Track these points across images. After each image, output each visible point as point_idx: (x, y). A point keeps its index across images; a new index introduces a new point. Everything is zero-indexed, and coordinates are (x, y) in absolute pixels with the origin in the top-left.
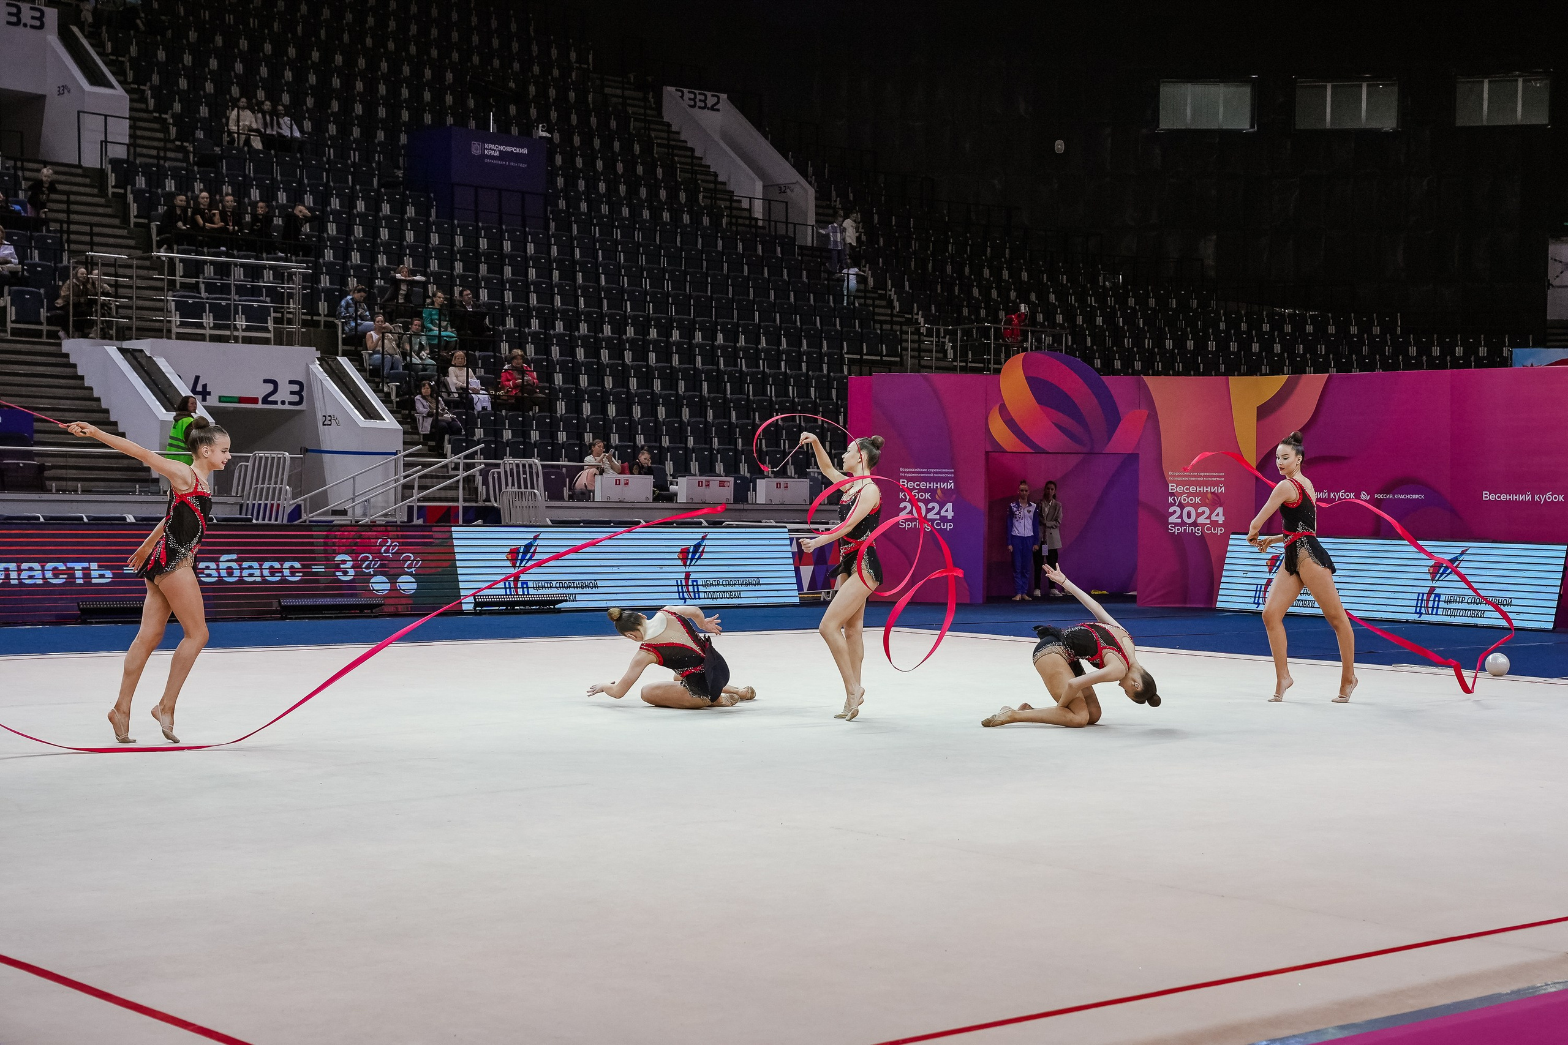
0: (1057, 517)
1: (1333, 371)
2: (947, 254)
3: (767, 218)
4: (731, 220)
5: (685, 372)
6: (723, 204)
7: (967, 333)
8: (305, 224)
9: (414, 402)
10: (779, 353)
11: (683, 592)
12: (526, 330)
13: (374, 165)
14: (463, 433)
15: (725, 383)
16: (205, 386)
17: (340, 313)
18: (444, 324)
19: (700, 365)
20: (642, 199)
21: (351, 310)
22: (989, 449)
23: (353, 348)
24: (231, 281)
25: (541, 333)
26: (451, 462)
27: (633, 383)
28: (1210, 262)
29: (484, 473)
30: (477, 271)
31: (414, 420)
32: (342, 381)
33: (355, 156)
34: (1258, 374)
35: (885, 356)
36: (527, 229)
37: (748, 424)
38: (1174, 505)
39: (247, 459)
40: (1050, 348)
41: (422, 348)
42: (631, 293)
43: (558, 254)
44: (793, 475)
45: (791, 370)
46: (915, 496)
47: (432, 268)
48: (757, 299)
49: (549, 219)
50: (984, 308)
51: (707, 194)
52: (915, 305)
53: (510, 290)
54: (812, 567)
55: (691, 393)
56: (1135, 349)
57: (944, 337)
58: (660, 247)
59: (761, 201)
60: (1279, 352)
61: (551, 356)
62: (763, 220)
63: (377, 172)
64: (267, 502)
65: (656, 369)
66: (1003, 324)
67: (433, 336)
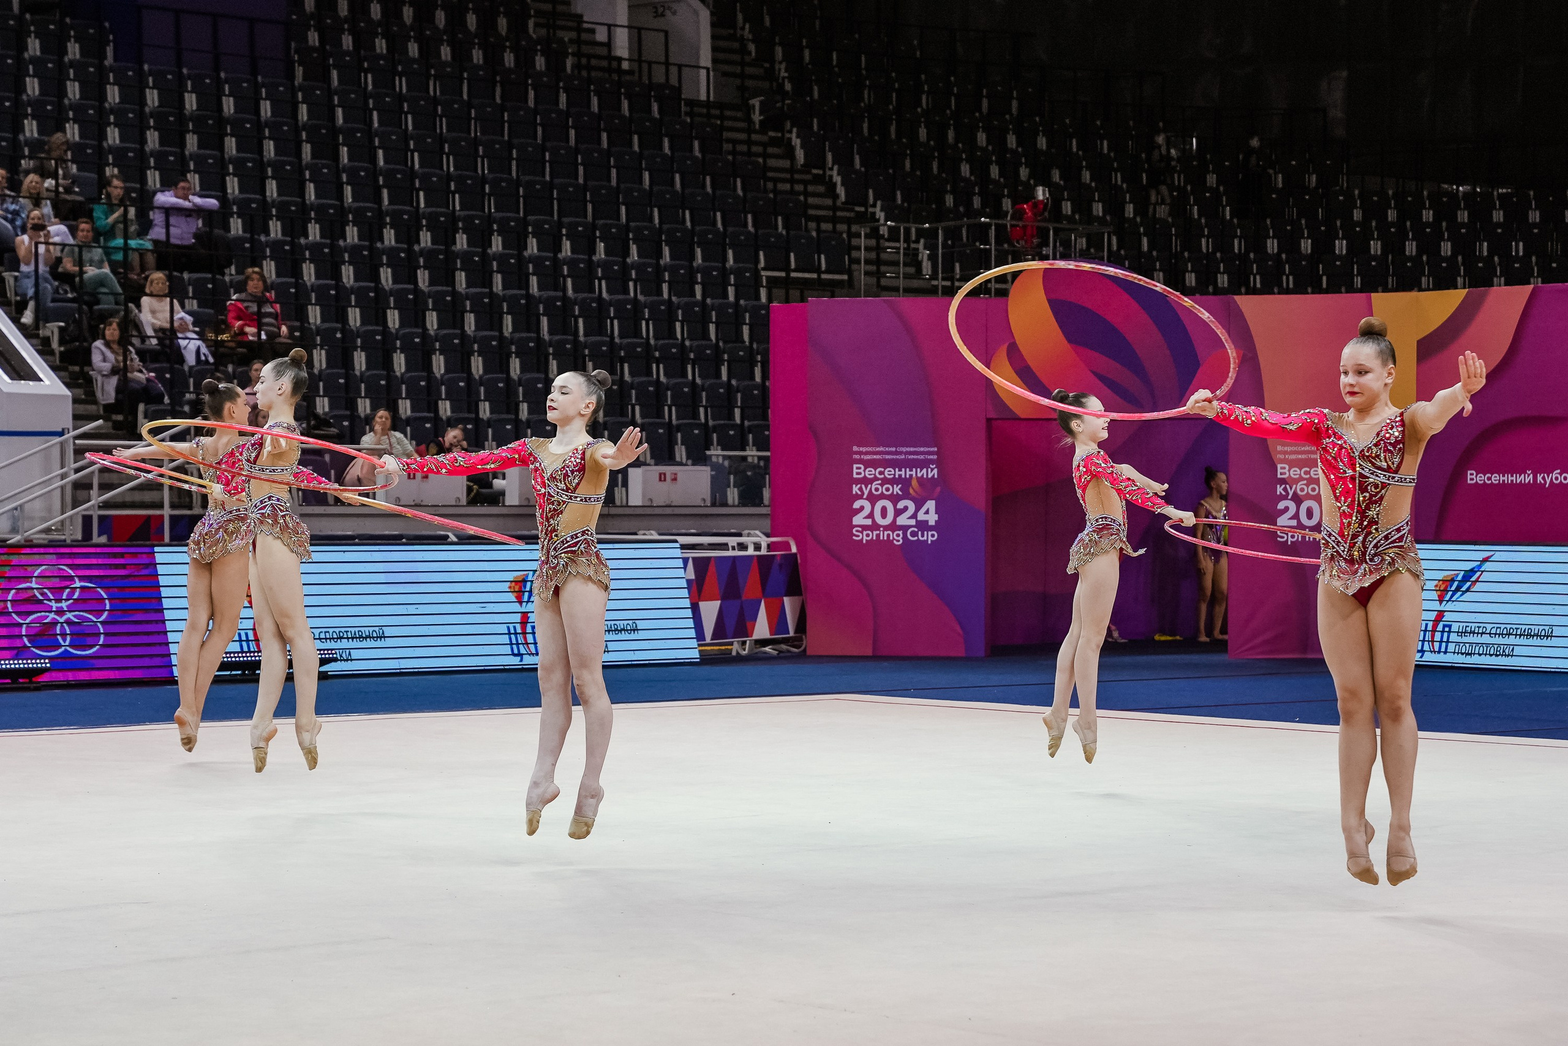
1: (1539, 281)
2: (919, 110)
3: (636, 57)
4: (579, 60)
5: (513, 301)
6: (567, 36)
7: (953, 234)
9: (88, 352)
10: (659, 270)
11: (518, 644)
12: (263, 238)
14: (166, 400)
15: (576, 318)
19: (536, 290)
20: (438, 28)
22: (992, 415)
25: (282, 243)
27: (432, 320)
28: (1337, 113)
30: (182, 144)
31: (89, 382)
34: (1414, 290)
35: (827, 272)
36: (260, 78)
38: (1281, 498)
40: (1082, 253)
42: (425, 178)
43: (309, 118)
44: (684, 461)
45: (679, 297)
46: (877, 489)
47: (110, 142)
48: (622, 186)
49: (293, 62)
50: (980, 194)
51: (542, 21)
52: (871, 192)
53: (235, 175)
54: (719, 602)
55: (524, 335)
56: (1218, 255)
57: (917, 241)
58: (469, 105)
59: (626, 30)
60: (1449, 253)
61: (302, 278)
62: (629, 60)
65: (467, 297)
66: (1009, 218)
67: (114, 248)
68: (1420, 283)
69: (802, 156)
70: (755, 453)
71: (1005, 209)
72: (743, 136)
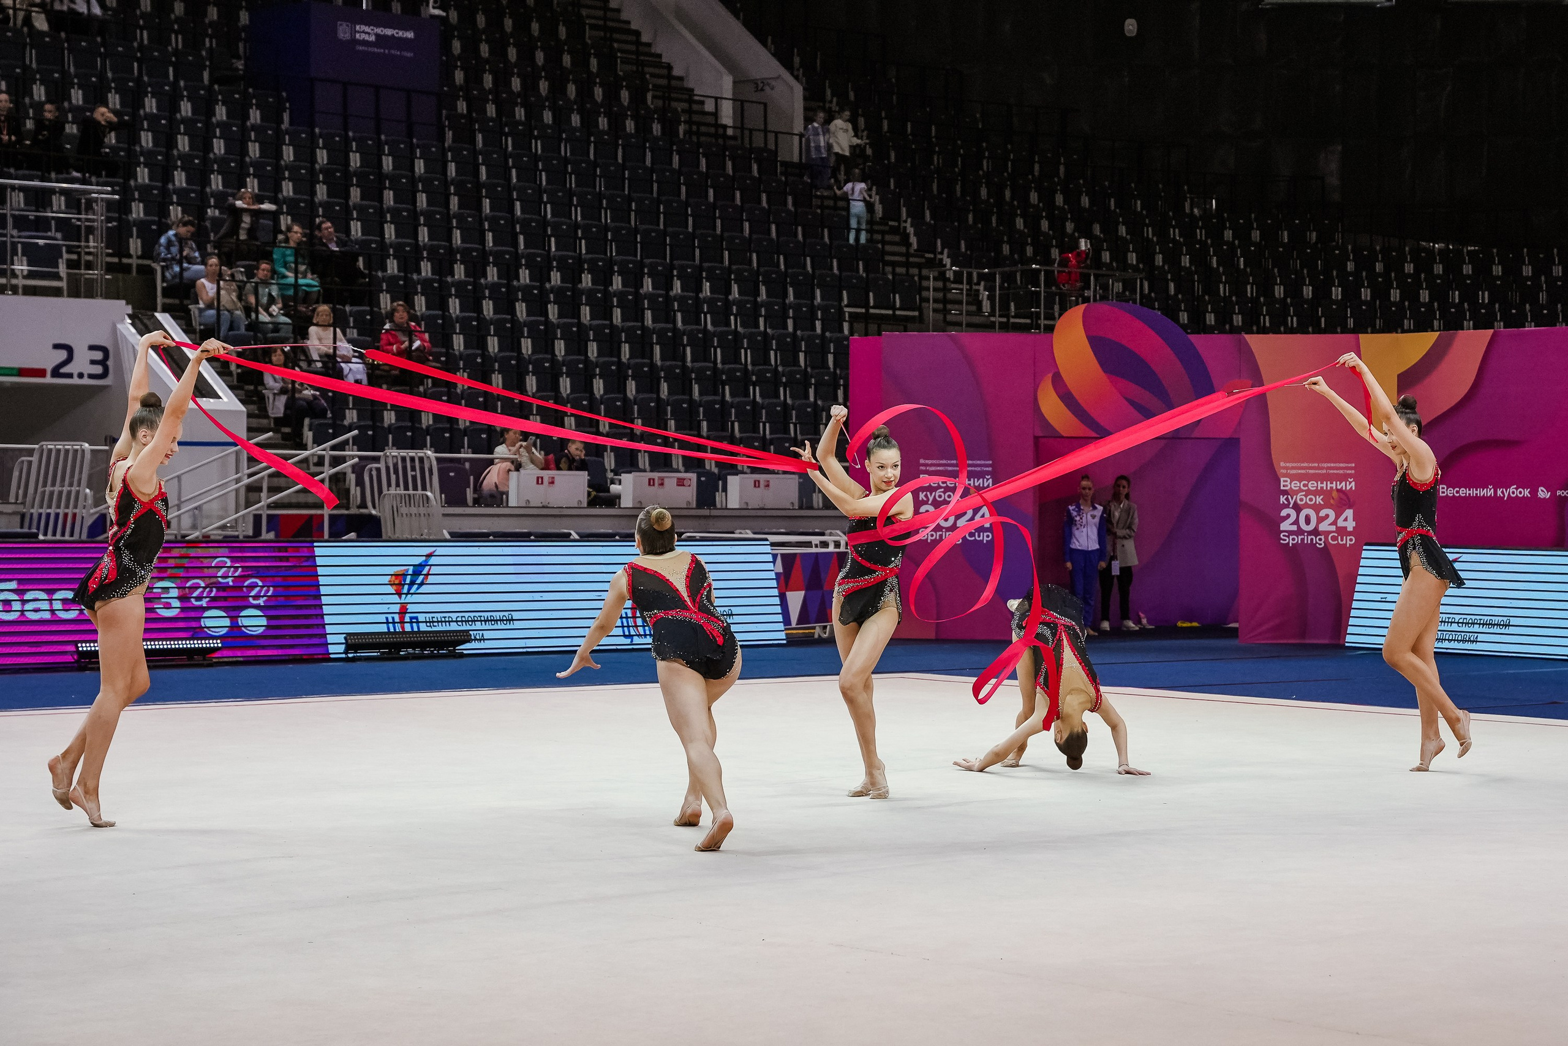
0: (1131, 523)
1: (1500, 326)
2: (981, 173)
3: (739, 126)
4: (691, 128)
5: (630, 332)
6: (680, 106)
7: (1008, 278)
8: (109, 132)
10: (757, 306)
11: (628, 627)
12: (415, 277)
13: (204, 53)
14: (329, 415)
15: (684, 347)
17: (159, 254)
18: (302, 268)
19: (650, 322)
20: (569, 99)
21: (174, 250)
22: (1041, 432)
23: (177, 301)
24: (7, 211)
25: (432, 281)
26: (313, 455)
27: (560, 347)
29: (358, 470)
30: (347, 196)
31: (262, 398)
33: (177, 41)
34: (1399, 331)
35: (900, 309)
36: (415, 140)
37: (715, 402)
38: (1287, 506)
39: (30, 452)
40: (1120, 297)
41: (272, 300)
42: (556, 227)
43: (457, 174)
45: (773, 329)
46: (940, 496)
47: (285, 193)
48: (726, 234)
49: (444, 126)
50: (1032, 244)
51: (658, 93)
53: (392, 222)
54: (803, 593)
55: (639, 361)
56: (1234, 298)
57: (978, 284)
58: (595, 164)
59: (731, 102)
60: (1427, 300)
61: (448, 311)
62: (734, 127)
63: (208, 63)
64: (58, 511)
65: (591, 328)
66: (1056, 265)
67: (287, 285)
68: (1403, 324)
69: (881, 210)
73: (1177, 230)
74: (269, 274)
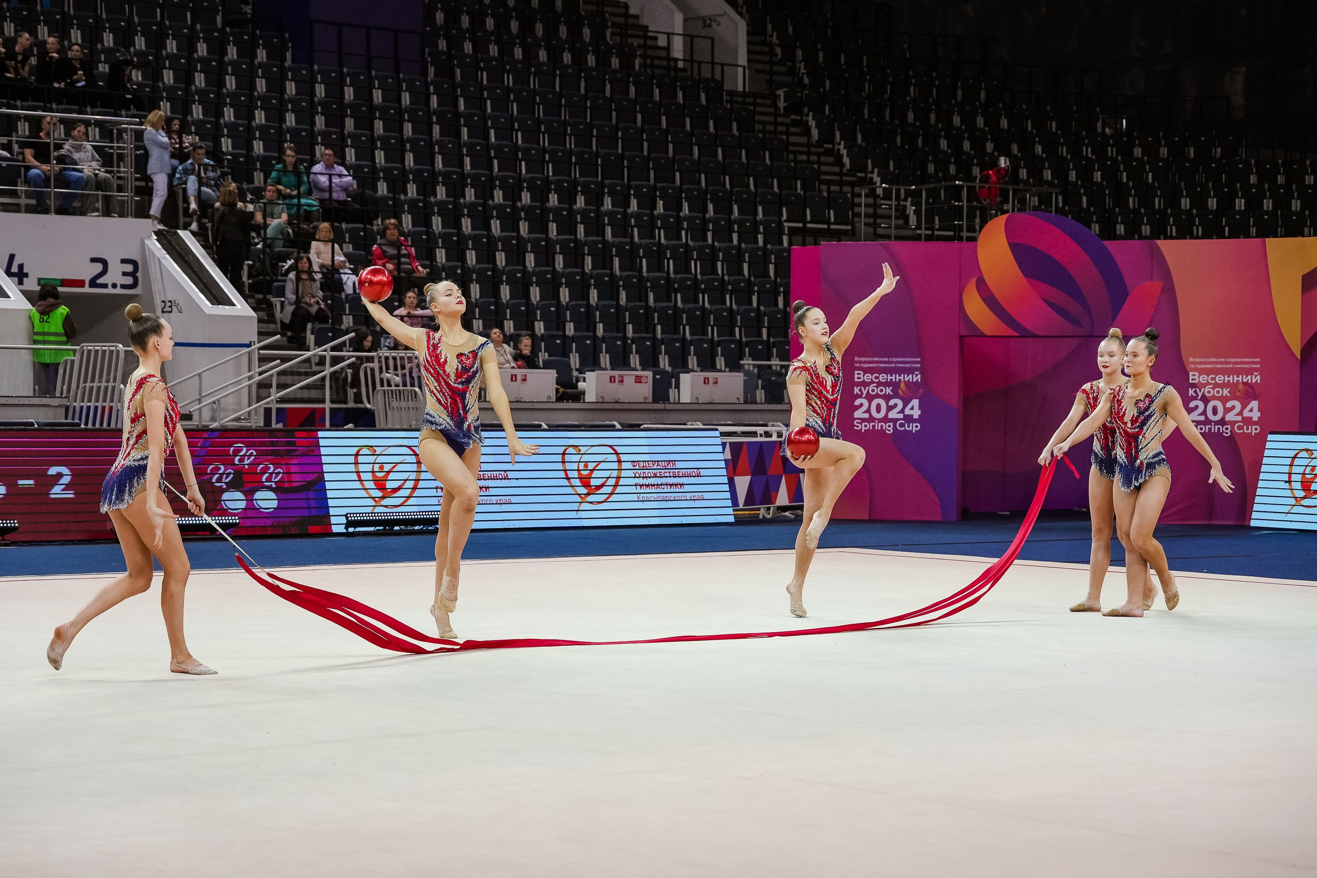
2: (908, 98)
3: (688, 58)
4: (645, 61)
5: (592, 245)
6: (636, 42)
7: (934, 194)
10: (705, 222)
12: (402, 197)
14: (329, 320)
15: (641, 259)
16: (21, 266)
19: (610, 236)
20: (538, 37)
22: (964, 333)
25: (419, 201)
26: (315, 355)
27: (530, 260)
28: (1238, 100)
30: (342, 126)
32: (183, 258)
34: (1300, 235)
35: (835, 223)
36: (401, 76)
37: (669, 308)
38: (1195, 398)
40: (1035, 209)
42: (526, 151)
43: (439, 105)
44: (723, 368)
45: (720, 243)
46: (873, 391)
47: (288, 124)
48: (677, 157)
49: (427, 63)
50: (955, 163)
51: (615, 30)
52: (870, 162)
53: (381, 149)
54: (749, 478)
55: (600, 271)
56: (1143, 210)
57: (905, 200)
58: (561, 96)
59: (681, 37)
61: (431, 227)
62: (684, 60)
63: (220, 8)
64: (97, 404)
65: (557, 242)
66: (978, 182)
67: (291, 204)
68: (1303, 230)
69: (817, 134)
70: (778, 362)
71: (974, 174)
72: (770, 119)
73: (1089, 149)
74: (275, 195)
